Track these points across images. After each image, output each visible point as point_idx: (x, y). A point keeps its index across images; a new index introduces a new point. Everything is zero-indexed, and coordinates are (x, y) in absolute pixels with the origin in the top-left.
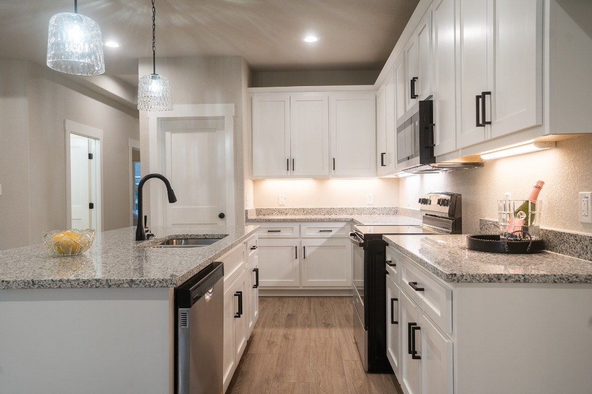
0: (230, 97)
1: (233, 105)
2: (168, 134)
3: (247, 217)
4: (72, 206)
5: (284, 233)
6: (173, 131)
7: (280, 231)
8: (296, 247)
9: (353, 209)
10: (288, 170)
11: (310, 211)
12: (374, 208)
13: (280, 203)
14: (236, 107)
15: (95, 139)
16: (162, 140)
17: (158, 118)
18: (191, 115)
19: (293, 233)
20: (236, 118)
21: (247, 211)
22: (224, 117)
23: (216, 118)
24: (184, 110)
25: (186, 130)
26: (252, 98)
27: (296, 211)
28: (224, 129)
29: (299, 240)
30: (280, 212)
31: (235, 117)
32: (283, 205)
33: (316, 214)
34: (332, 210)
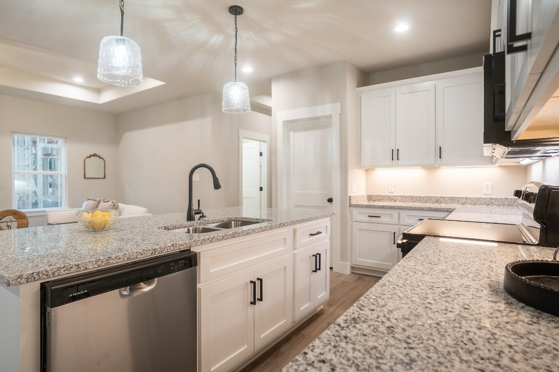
0: (338, 97)
1: (339, 105)
2: (292, 133)
3: (350, 202)
4: (243, 189)
5: (383, 219)
6: (295, 130)
7: (379, 217)
8: (394, 233)
9: (466, 198)
10: (393, 160)
11: (418, 199)
12: (491, 199)
13: (390, 191)
14: (342, 106)
15: (264, 142)
16: (287, 139)
17: (284, 122)
19: (392, 219)
20: (342, 115)
21: (350, 197)
22: (332, 115)
23: (326, 117)
24: (302, 113)
25: (305, 129)
26: (360, 97)
27: (404, 198)
28: (332, 126)
29: (398, 227)
30: (390, 199)
32: (393, 193)
33: (426, 202)
34: (442, 199)
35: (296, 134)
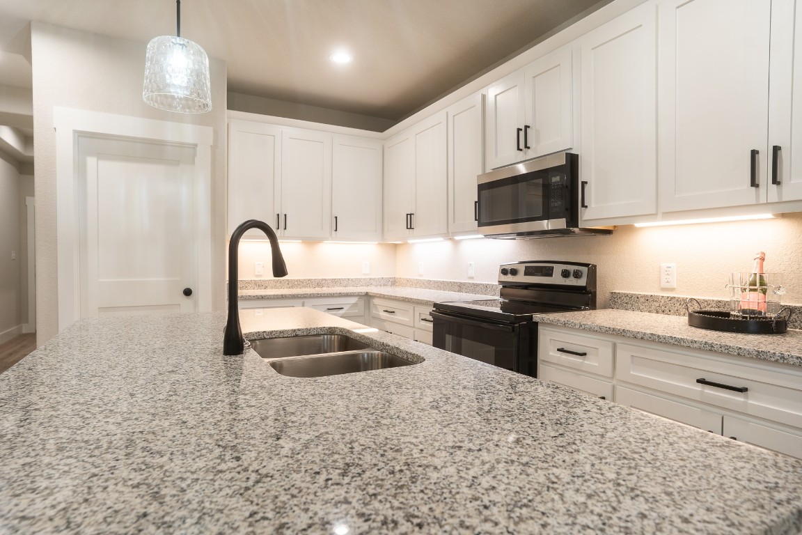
1: (210, 130)
2: (91, 161)
6: (101, 155)
9: (348, 279)
11: (296, 283)
12: (370, 279)
13: (257, 273)
14: (216, 133)
16: (81, 170)
17: (75, 131)
18: (139, 135)
20: (216, 149)
22: (196, 145)
23: (181, 145)
27: (278, 283)
28: (193, 163)
31: (214, 148)
32: (260, 276)
33: (305, 287)
34: (324, 282)
35: (102, 163)
